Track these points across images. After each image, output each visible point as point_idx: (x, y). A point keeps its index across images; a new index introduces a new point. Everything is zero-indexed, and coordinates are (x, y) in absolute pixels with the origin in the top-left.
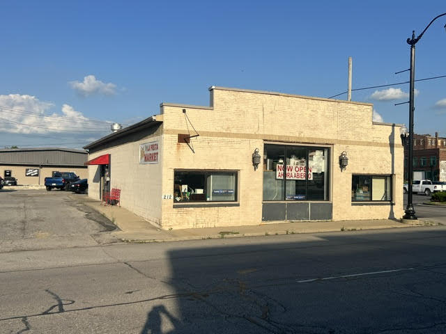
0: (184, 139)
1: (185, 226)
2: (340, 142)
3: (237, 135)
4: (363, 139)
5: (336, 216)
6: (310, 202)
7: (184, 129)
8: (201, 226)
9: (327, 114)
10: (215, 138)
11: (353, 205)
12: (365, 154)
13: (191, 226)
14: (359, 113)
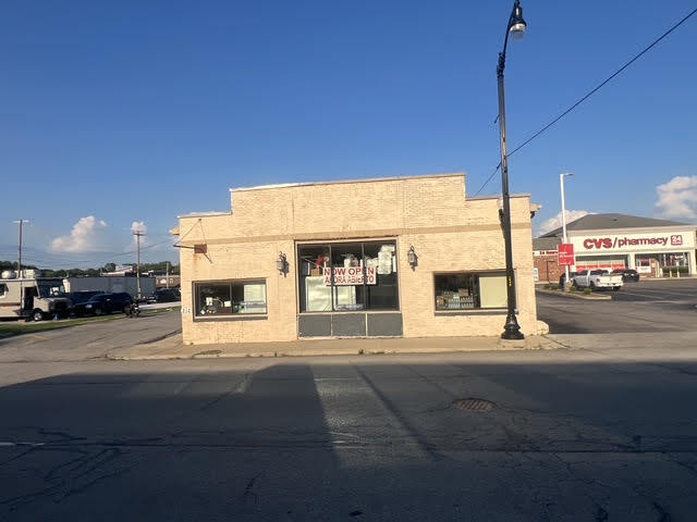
0: (200, 249)
1: (207, 342)
2: (410, 231)
3: (260, 239)
4: (451, 223)
5: (408, 331)
6: (366, 313)
7: (199, 239)
8: (223, 341)
9: (386, 197)
10: (234, 245)
11: (436, 315)
12: (454, 244)
13: (213, 341)
14: (441, 188)
